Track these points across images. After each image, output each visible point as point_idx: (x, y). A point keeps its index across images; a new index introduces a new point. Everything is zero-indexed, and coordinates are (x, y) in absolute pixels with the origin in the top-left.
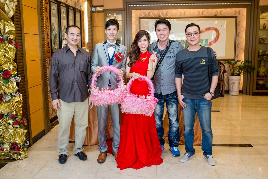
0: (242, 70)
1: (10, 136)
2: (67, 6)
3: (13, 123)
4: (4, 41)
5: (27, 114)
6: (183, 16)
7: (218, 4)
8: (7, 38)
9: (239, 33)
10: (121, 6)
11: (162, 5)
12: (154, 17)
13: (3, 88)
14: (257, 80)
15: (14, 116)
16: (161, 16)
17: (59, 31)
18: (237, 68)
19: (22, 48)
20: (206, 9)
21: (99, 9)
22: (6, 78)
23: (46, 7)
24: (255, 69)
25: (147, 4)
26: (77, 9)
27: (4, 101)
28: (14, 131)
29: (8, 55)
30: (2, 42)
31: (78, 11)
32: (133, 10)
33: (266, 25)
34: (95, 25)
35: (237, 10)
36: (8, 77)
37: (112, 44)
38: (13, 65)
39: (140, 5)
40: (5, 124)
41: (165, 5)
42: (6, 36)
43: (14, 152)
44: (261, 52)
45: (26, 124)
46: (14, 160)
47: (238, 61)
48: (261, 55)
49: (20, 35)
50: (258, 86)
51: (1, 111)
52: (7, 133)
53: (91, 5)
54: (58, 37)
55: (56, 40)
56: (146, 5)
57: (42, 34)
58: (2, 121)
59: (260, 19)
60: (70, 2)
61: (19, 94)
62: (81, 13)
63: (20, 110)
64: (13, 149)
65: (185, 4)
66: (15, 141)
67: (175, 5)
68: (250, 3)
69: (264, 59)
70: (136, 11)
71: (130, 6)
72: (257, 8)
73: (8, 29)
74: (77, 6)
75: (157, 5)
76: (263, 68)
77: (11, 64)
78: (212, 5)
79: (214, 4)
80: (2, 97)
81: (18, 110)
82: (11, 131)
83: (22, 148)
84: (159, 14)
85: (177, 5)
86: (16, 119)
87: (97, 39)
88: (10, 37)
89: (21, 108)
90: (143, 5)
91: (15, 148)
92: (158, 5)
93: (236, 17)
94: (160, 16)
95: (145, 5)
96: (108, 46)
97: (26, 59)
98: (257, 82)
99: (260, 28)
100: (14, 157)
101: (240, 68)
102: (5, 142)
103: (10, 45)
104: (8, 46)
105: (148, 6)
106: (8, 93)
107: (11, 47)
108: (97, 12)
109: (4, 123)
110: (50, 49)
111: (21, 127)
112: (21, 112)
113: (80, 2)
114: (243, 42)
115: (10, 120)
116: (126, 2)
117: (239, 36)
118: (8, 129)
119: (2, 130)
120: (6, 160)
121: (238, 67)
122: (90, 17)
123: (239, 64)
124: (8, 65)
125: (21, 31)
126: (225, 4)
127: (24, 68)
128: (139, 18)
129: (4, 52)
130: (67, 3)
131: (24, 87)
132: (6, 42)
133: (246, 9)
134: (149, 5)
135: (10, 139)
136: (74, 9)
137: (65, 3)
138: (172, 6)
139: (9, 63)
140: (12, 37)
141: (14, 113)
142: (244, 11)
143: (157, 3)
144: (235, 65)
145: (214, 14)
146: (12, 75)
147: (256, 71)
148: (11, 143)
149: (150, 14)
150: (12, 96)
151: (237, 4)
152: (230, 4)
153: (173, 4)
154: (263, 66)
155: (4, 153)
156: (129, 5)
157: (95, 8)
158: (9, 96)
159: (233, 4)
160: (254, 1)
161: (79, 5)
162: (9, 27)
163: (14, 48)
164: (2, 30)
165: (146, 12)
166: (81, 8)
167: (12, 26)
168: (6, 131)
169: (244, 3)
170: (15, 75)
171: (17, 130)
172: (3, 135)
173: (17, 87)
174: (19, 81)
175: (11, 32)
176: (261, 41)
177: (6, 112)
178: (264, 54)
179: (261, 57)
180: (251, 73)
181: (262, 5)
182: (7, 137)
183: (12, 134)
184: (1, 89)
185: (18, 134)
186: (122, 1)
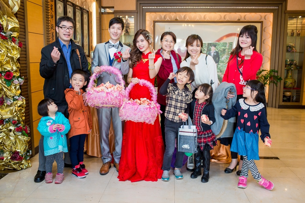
0: (267, 80)
1: (11, 144)
2: (74, 6)
3: (15, 129)
4: (7, 39)
5: (29, 121)
6: (203, 20)
7: (241, 8)
8: (10, 35)
9: (264, 40)
10: (133, 8)
11: (179, 7)
12: (170, 20)
13: (5, 91)
14: (284, 91)
15: (16, 122)
16: (178, 19)
18: (262, 79)
19: (25, 48)
20: (229, 13)
21: (108, 10)
22: (7, 80)
23: (52, 5)
24: (282, 79)
25: (163, 6)
26: (85, 10)
27: (6, 104)
28: (15, 139)
29: (10, 54)
30: (4, 39)
31: (86, 12)
32: (147, 12)
33: (294, 31)
34: (104, 28)
35: (263, 14)
36: (10, 78)
37: (115, 44)
38: (16, 65)
39: (155, 7)
40: (5, 131)
41: (183, 7)
42: (9, 34)
44: (288, 61)
45: (29, 132)
46: (15, 170)
47: (263, 70)
48: (288, 65)
49: (23, 33)
50: (285, 99)
51: (2, 116)
52: (7, 141)
53: (100, 6)
57: (47, 34)
58: (2, 127)
59: (287, 24)
61: (22, 97)
62: (89, 14)
63: (23, 116)
64: (14, 158)
65: (205, 7)
66: (16, 150)
67: (195, 7)
68: (277, 8)
69: (292, 69)
70: (150, 14)
71: (143, 8)
72: (285, 13)
73: (12, 25)
74: (85, 7)
75: (174, 7)
76: (291, 79)
77: (14, 64)
78: (235, 9)
79: (238, 7)
80: (3, 100)
81: (20, 115)
82: (12, 138)
83: (24, 157)
84: (177, 18)
85: (196, 7)
86: (18, 126)
88: (13, 35)
89: (23, 113)
90: (159, 7)
91: (16, 157)
92: (176, 7)
93: (261, 22)
94: (177, 20)
95: (160, 7)
96: (110, 46)
97: (30, 60)
98: (284, 93)
99: (287, 35)
100: (16, 168)
101: (265, 78)
102: (5, 150)
103: (13, 44)
104: (10, 45)
105: (164, 8)
106: (11, 96)
107: (14, 46)
108: (106, 13)
109: (5, 129)
111: (23, 134)
112: (24, 118)
113: (88, 2)
114: (268, 50)
115: (11, 127)
116: (140, 4)
117: (264, 43)
118: (9, 136)
119: (2, 137)
120: (6, 170)
121: (263, 77)
122: (98, 18)
123: (264, 73)
124: (11, 65)
125: (25, 29)
126: (250, 8)
127: (27, 70)
128: (154, 21)
129: (6, 51)
130: (74, 3)
131: (27, 91)
132: (9, 40)
133: (272, 14)
134: (166, 7)
135: (11, 147)
136: (82, 9)
137: (72, 2)
138: (190, 8)
139: (12, 64)
140: (15, 34)
141: (16, 119)
142: (270, 17)
143: (174, 5)
144: (260, 74)
145: (237, 19)
146: (14, 76)
147: (282, 82)
148: (12, 152)
149: (165, 18)
150: (15, 100)
151: (263, 8)
152: (255, 8)
153: (192, 6)
154: (291, 76)
155: (3, 163)
156: (143, 6)
157: (105, 10)
158: (11, 100)
159: (259, 9)
160: (281, 5)
161: (87, 5)
162: (12, 23)
163: (17, 47)
164: (5, 26)
165: (162, 15)
166: (89, 8)
167: (16, 23)
168: (6, 138)
169: (270, 8)
170: (18, 76)
171: (20, 137)
172: (4, 143)
173: (20, 90)
174: (22, 84)
175: (14, 30)
176: (289, 49)
177: (7, 117)
178: (292, 64)
179: (288, 67)
180: (277, 83)
181: (290, 10)
182: (7, 144)
183: (13, 142)
184: (2, 92)
185: (20, 143)
186: (135, 2)
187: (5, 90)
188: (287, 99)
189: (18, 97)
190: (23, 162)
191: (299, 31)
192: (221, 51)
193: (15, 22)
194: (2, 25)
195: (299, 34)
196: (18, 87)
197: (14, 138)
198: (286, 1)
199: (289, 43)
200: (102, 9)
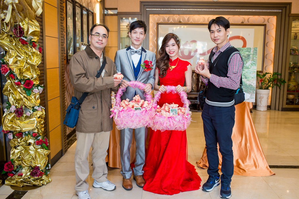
0: (271, 83)
1: (30, 158)
2: (82, 7)
3: (34, 142)
4: (27, 44)
5: (46, 131)
7: (245, 10)
8: (31, 40)
9: (267, 43)
10: (137, 9)
11: (183, 9)
12: (173, 22)
14: (288, 94)
15: (36, 134)
16: (182, 21)
17: (74, 35)
19: (43, 53)
20: (233, 16)
21: (110, 12)
22: (27, 88)
24: (286, 82)
25: (167, 8)
26: (90, 11)
27: (25, 115)
29: (30, 61)
30: (23, 45)
31: (91, 13)
32: (151, 14)
33: (297, 35)
35: (266, 17)
36: (30, 87)
38: (36, 72)
39: (159, 9)
40: (23, 144)
41: (187, 9)
42: (29, 38)
43: (35, 177)
44: (292, 64)
45: (48, 144)
46: (35, 187)
48: (291, 68)
49: (42, 38)
51: (21, 128)
52: (26, 155)
53: (104, 7)
55: (71, 46)
58: (21, 140)
59: (292, 28)
60: (84, 2)
61: (42, 107)
62: (93, 14)
63: (42, 127)
64: (35, 174)
65: (209, 10)
66: (36, 164)
68: (281, 11)
69: (295, 71)
70: (153, 16)
71: (147, 10)
72: (289, 17)
73: (32, 29)
74: (90, 8)
75: (178, 9)
76: (294, 81)
79: (242, 10)
80: (23, 112)
81: (40, 127)
82: (32, 152)
83: (44, 172)
84: (180, 20)
85: (200, 10)
86: (38, 138)
87: (110, 46)
89: (42, 124)
90: (163, 9)
91: (37, 173)
93: (265, 25)
94: (181, 22)
95: (164, 9)
96: (132, 52)
97: (47, 66)
98: (287, 96)
99: (291, 38)
100: (36, 184)
101: (269, 81)
102: (24, 165)
103: (34, 50)
104: (31, 50)
105: (168, 10)
106: (30, 106)
107: (35, 52)
109: (23, 143)
110: (65, 55)
111: (42, 147)
112: (43, 129)
113: (92, 3)
116: (144, 5)
117: (267, 46)
118: (28, 150)
119: (20, 151)
120: (24, 187)
121: (267, 80)
122: (102, 20)
123: (268, 76)
124: (31, 72)
125: (43, 32)
126: (254, 10)
127: (44, 77)
128: (157, 23)
129: (25, 58)
130: (81, 4)
132: (29, 45)
133: (275, 17)
134: (170, 9)
135: (31, 162)
136: (88, 11)
137: (80, 3)
138: (194, 11)
139: (32, 71)
140: (35, 39)
141: (36, 131)
142: (273, 20)
143: (179, 8)
144: (263, 77)
145: (241, 21)
146: (34, 84)
147: (286, 85)
148: (31, 166)
149: (169, 20)
150: (34, 110)
151: (267, 11)
152: (259, 11)
154: (293, 79)
155: (22, 179)
156: (146, 8)
157: (107, 11)
158: (30, 110)
159: (262, 12)
160: (285, 8)
161: (92, 6)
162: (32, 26)
163: (39, 53)
164: (26, 30)
165: (165, 17)
166: (93, 9)
167: (37, 26)
168: (24, 152)
169: (274, 11)
170: (38, 85)
171: (39, 150)
172: (22, 158)
173: (39, 100)
174: (41, 92)
175: (35, 34)
176: (292, 52)
177: (27, 129)
178: (295, 67)
179: (291, 70)
180: (280, 86)
181: (294, 13)
182: (26, 159)
183: (32, 156)
184: (21, 102)
185: (40, 156)
186: (139, 4)
187: (25, 100)
188: (291, 102)
189: (38, 107)
190: (43, 178)
192: (245, 56)
193: (35, 26)
194: (23, 29)
196: (38, 96)
197: (34, 152)
198: (290, 4)
199: (292, 46)
200: (106, 11)
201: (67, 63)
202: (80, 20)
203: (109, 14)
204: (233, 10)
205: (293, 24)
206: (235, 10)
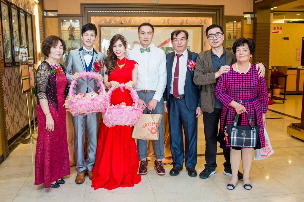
2: (18, 9)
7: (183, 12)
9: (205, 43)
10: (78, 12)
11: (124, 11)
12: (115, 24)
16: (124, 23)
17: (11, 37)
20: (172, 17)
21: (50, 14)
26: (28, 13)
31: (29, 15)
32: (92, 16)
33: (231, 35)
34: (47, 33)
35: (203, 19)
37: (90, 51)
39: (100, 11)
41: (128, 11)
53: (43, 9)
54: (10, 44)
55: (8, 49)
56: (107, 11)
59: (225, 28)
60: (20, 4)
62: (32, 17)
65: (149, 12)
67: (139, 11)
68: (215, 13)
70: (95, 18)
71: (88, 12)
72: (223, 18)
74: (28, 10)
75: (119, 11)
78: (178, 13)
79: (180, 12)
84: (122, 22)
85: (141, 12)
90: (104, 11)
92: (121, 11)
94: (122, 24)
95: (105, 11)
96: (84, 53)
105: (109, 12)
110: (2, 58)
113: (30, 5)
116: (85, 7)
117: (205, 46)
122: (42, 22)
126: (191, 12)
128: (99, 25)
130: (17, 5)
133: (211, 19)
134: (111, 11)
136: (25, 12)
138: (135, 13)
142: (210, 21)
143: (120, 10)
145: (180, 23)
149: (111, 22)
151: (203, 13)
156: (87, 10)
157: (47, 13)
159: (199, 13)
160: (219, 10)
161: (29, 8)
165: (107, 19)
166: (31, 11)
169: (209, 13)
181: (227, 15)
186: (79, 6)
191: (235, 35)
195: (236, 37)
198: (223, 7)
199: (227, 45)
200: (45, 13)
201: (4, 67)
202: (17, 23)
203: (48, 16)
204: (172, 12)
205: (226, 25)
206: (174, 12)
